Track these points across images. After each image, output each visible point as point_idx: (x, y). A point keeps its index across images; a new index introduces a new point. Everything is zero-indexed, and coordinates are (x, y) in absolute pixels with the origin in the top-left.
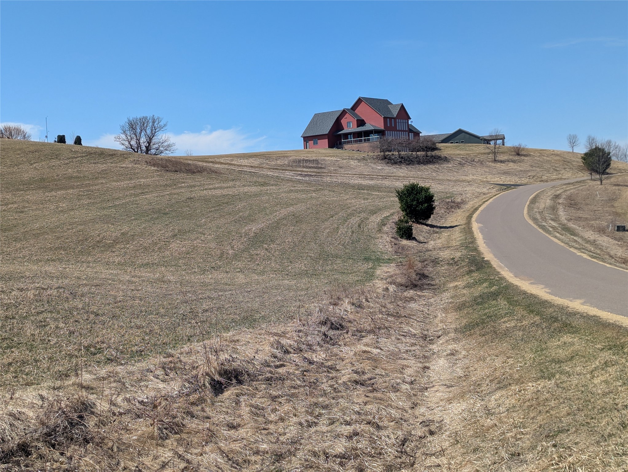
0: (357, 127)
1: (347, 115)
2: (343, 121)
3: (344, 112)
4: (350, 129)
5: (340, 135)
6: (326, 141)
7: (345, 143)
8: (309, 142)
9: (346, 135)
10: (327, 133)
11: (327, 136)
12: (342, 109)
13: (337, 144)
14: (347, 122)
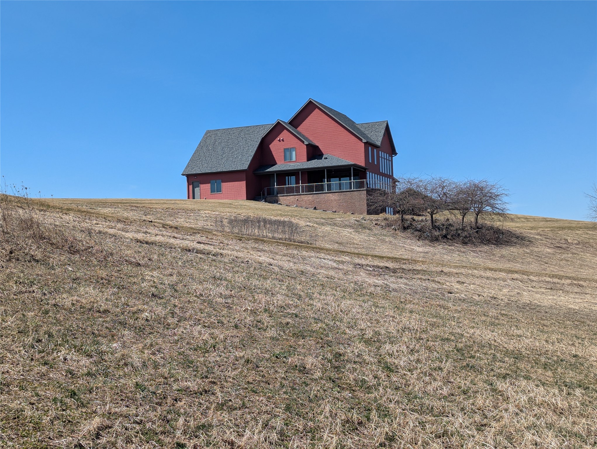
0: (308, 160)
1: (284, 135)
2: (275, 148)
3: (278, 128)
4: (292, 164)
5: (272, 174)
6: (241, 186)
7: (281, 191)
8: (202, 186)
9: (283, 176)
10: (245, 166)
11: (244, 176)
12: (274, 122)
13: (264, 194)
14: (285, 149)
